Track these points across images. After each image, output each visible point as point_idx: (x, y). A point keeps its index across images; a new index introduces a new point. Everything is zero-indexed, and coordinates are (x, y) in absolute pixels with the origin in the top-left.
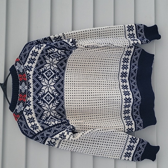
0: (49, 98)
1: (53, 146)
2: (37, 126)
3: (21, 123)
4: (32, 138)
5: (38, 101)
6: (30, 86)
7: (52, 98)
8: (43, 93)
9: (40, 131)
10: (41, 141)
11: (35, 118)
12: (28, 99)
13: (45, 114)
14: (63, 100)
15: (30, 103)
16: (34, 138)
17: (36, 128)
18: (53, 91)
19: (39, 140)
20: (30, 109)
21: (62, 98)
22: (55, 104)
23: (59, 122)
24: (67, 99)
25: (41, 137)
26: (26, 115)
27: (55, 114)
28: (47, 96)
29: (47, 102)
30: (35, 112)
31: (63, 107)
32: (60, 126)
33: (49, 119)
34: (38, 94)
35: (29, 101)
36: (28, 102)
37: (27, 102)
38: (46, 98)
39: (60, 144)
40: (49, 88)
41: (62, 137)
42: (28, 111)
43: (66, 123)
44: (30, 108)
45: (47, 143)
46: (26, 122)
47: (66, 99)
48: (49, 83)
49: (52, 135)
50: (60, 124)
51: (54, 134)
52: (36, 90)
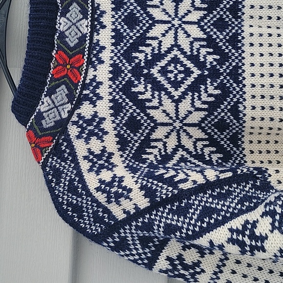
0: (180, 72)
1: (187, 280)
2: (125, 188)
3: (57, 174)
4: (98, 239)
5: (130, 84)
6: (102, 20)
7: (193, 72)
8: (153, 50)
9: (136, 208)
10: (139, 255)
11: (117, 154)
12: (91, 73)
13: (156, 140)
14: (238, 82)
15: (98, 91)
16: (110, 240)
17: (122, 195)
18: (196, 45)
19: (130, 250)
20: (95, 115)
21: (236, 74)
22: (204, 97)
23: (221, 172)
24: (257, 80)
25: (140, 238)
26: (79, 137)
27: (200, 145)
28: (169, 64)
29: (168, 86)
30: (115, 129)
31: (235, 111)
32: (229, 193)
33: (174, 161)
34: (134, 55)
35: (93, 80)
36: (90, 84)
37: (85, 86)
38: (164, 71)
39: (221, 272)
40: (181, 33)
41: (242, 244)
42: (89, 122)
43: (255, 178)
44: (95, 109)
45: (162, 263)
46: (77, 167)
47: (253, 80)
48: (181, 13)
49: (193, 231)
50: (228, 181)
51: (201, 227)
52: (125, 37)
